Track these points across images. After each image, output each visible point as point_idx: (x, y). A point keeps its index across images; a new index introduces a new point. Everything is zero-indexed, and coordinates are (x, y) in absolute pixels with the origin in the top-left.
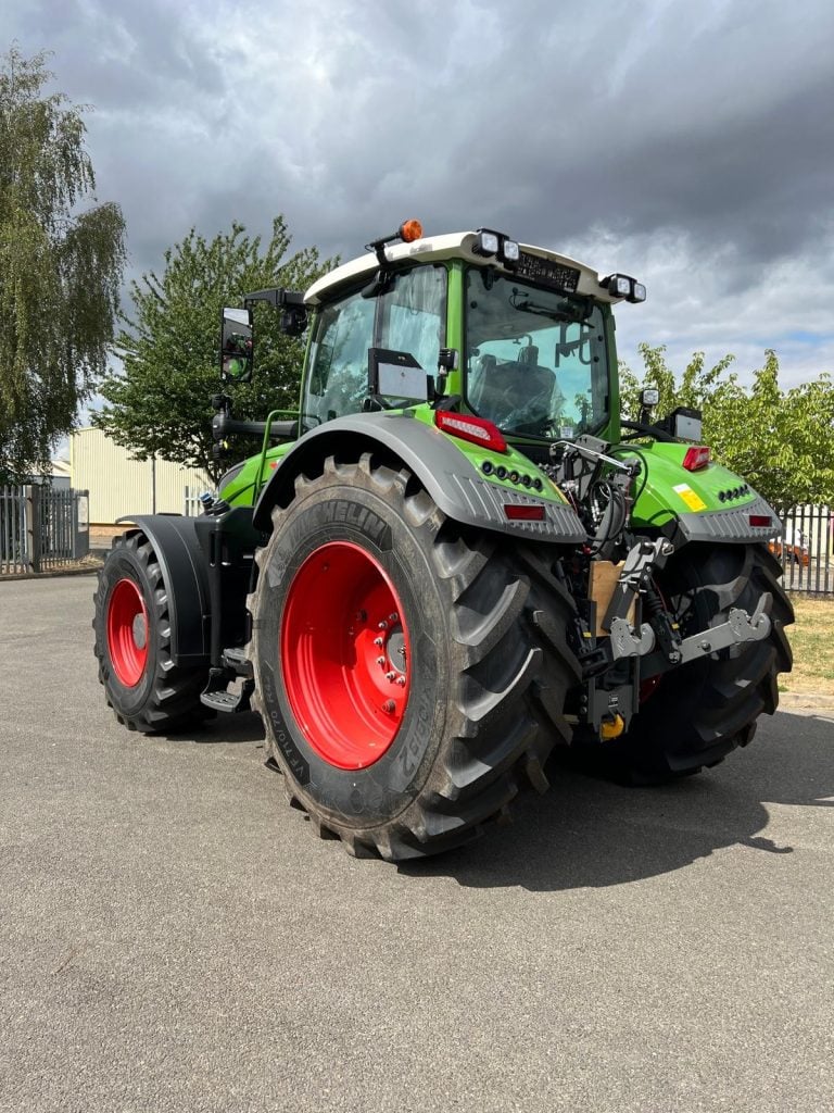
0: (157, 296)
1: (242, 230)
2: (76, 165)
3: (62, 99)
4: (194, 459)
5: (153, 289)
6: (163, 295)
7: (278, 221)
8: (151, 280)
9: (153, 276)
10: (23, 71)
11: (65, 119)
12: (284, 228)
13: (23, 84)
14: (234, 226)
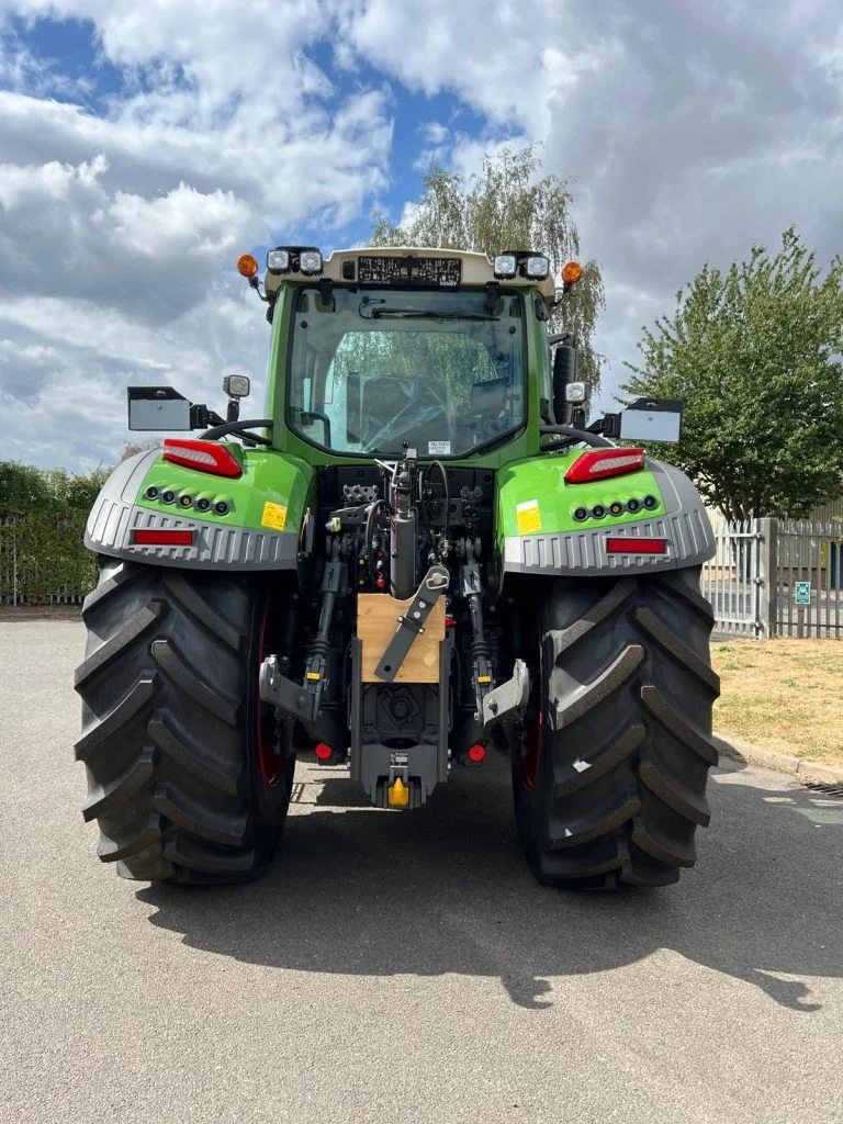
0: (669, 338)
1: (761, 252)
2: (561, 237)
3: (551, 180)
4: (707, 497)
5: (666, 333)
6: (674, 336)
7: (790, 233)
8: (662, 323)
9: (665, 318)
10: (514, 164)
11: (552, 197)
12: (796, 240)
13: (514, 176)
14: (753, 250)
